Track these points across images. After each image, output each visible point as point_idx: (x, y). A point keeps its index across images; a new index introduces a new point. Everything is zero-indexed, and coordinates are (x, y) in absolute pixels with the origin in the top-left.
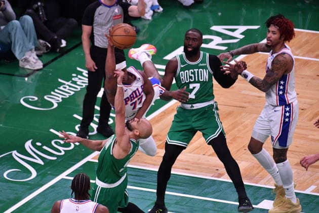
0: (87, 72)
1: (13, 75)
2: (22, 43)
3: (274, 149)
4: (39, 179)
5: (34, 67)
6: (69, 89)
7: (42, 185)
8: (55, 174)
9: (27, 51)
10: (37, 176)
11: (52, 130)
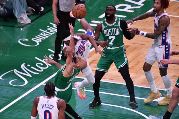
0: (56, 25)
1: (14, 27)
2: (19, 9)
3: (160, 69)
4: (29, 85)
5: (26, 23)
6: (45, 35)
7: (31, 89)
8: (38, 82)
9: (22, 13)
10: (28, 83)
11: (36, 58)
